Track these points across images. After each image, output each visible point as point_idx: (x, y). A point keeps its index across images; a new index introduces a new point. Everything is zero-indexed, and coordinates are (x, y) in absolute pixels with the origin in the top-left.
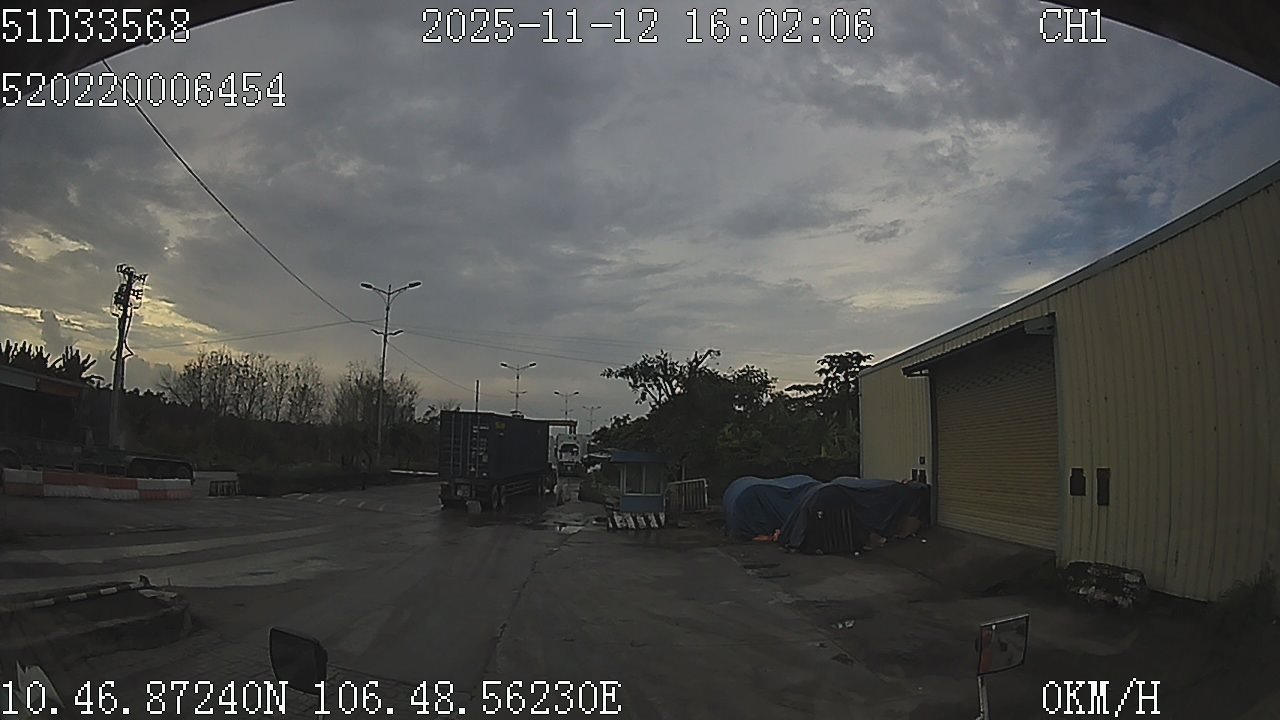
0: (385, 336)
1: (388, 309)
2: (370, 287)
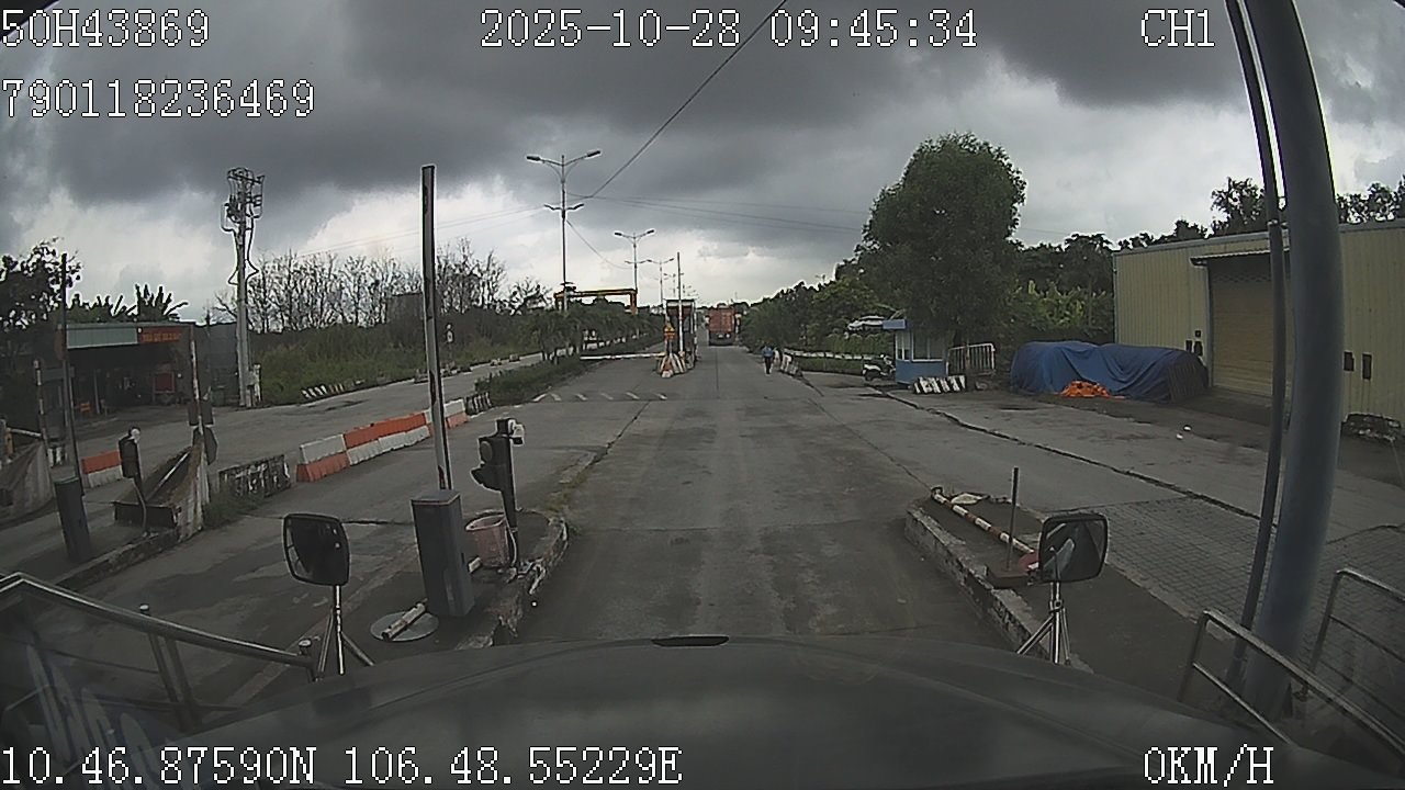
0: (564, 213)
1: (563, 182)
2: (538, 159)
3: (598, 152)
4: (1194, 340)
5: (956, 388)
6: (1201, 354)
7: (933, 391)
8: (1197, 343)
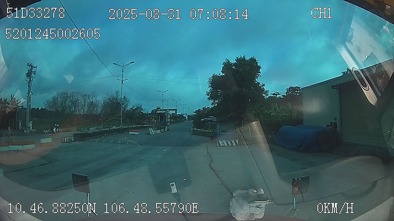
0: (122, 81)
1: (123, 72)
2: (116, 64)
3: (134, 62)
4: (334, 121)
5: (234, 144)
6: (337, 128)
7: (224, 146)
8: (334, 123)
